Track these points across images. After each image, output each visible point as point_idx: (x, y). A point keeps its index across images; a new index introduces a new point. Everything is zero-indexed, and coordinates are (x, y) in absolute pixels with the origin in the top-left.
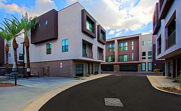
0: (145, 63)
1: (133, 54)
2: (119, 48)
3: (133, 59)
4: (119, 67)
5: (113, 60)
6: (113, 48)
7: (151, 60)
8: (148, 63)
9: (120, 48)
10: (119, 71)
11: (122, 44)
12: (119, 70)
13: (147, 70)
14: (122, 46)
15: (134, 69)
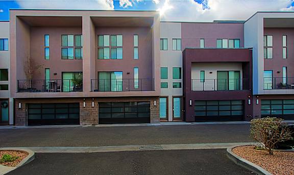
0: (167, 97)
1: (136, 70)
2: (98, 48)
3: (136, 86)
4: (97, 109)
5: (79, 86)
6: (78, 47)
7: (179, 92)
8: (174, 97)
9: (101, 51)
10: (97, 122)
11: (106, 38)
12: (97, 118)
13: (170, 119)
14: (107, 44)
15: (140, 115)
